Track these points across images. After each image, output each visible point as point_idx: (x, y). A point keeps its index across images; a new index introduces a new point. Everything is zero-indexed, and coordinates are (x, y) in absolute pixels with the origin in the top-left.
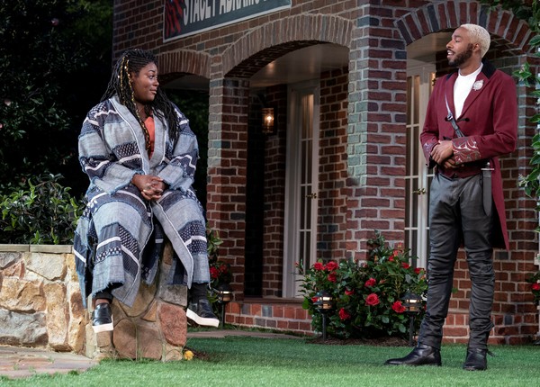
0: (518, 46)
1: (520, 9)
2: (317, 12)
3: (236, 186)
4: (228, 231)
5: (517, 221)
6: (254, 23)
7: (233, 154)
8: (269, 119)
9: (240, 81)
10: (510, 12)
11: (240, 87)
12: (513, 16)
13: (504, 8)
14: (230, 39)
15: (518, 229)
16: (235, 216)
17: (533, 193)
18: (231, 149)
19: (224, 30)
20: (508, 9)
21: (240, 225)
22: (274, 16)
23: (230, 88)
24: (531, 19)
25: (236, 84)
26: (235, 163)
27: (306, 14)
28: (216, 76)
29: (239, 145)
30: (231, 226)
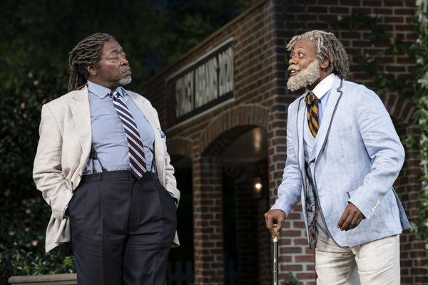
0: (404, 120)
1: (404, 91)
2: (248, 103)
3: (214, 241)
4: (209, 277)
5: (413, 259)
6: (215, 113)
7: (211, 217)
8: (258, 186)
9: (214, 159)
10: (396, 93)
11: (214, 164)
12: (398, 97)
13: (390, 90)
14: (202, 127)
15: (414, 267)
16: (214, 266)
17: (423, 238)
18: (209, 213)
19: (199, 121)
20: (394, 91)
21: (219, 273)
22: (226, 108)
23: (207, 165)
24: (413, 98)
25: (211, 161)
26: (212, 223)
27: (243, 104)
28: (196, 156)
29: (215, 209)
30: (212, 273)
